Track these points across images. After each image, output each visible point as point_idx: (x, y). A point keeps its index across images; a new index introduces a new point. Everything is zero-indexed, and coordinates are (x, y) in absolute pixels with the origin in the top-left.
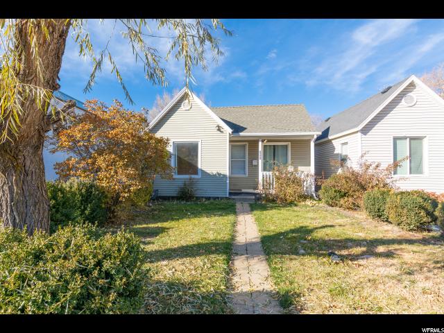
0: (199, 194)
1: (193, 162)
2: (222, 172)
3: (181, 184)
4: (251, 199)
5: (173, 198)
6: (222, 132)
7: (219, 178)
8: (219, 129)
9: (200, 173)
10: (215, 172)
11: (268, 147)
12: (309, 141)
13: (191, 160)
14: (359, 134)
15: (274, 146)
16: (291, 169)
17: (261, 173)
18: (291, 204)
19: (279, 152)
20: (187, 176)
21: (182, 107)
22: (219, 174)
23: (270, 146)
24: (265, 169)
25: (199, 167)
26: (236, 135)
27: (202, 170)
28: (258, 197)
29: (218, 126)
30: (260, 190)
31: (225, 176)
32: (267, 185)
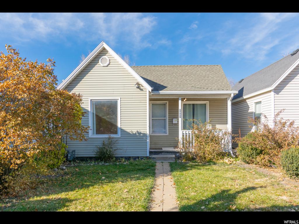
0: (119, 153)
1: (112, 121)
2: (142, 131)
3: (100, 145)
4: (172, 158)
5: (91, 158)
6: (142, 90)
7: (139, 137)
8: (139, 86)
9: (119, 132)
10: (135, 131)
11: (187, 106)
12: (226, 100)
13: (111, 119)
14: (272, 93)
15: (193, 105)
16: (209, 127)
17: (181, 132)
18: (210, 162)
19: (198, 111)
20: (106, 136)
21: (100, 63)
22: (140, 133)
23: (190, 105)
24: (184, 128)
25: (119, 125)
26: (156, 93)
27: (121, 130)
28: (178, 156)
29: (138, 84)
30: (180, 148)
31: (145, 135)
32: (187, 143)
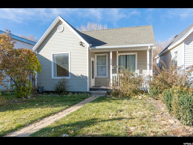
0: (69, 89)
1: (65, 68)
2: (84, 75)
3: (57, 82)
4: (103, 93)
6: (84, 46)
7: (82, 79)
8: (81, 44)
9: (70, 75)
10: (79, 75)
11: (122, 57)
13: (64, 66)
14: (183, 44)
15: (126, 56)
16: (137, 71)
17: (111, 75)
19: (130, 60)
20: (61, 78)
21: (58, 30)
22: (83, 76)
23: (123, 56)
25: (70, 71)
26: (93, 48)
27: (71, 73)
28: (109, 92)
29: (81, 43)
30: (111, 87)
31: (86, 77)
32: (116, 84)
